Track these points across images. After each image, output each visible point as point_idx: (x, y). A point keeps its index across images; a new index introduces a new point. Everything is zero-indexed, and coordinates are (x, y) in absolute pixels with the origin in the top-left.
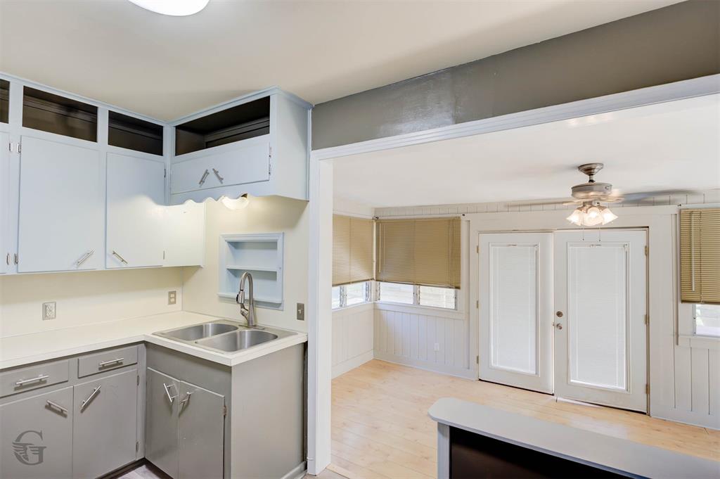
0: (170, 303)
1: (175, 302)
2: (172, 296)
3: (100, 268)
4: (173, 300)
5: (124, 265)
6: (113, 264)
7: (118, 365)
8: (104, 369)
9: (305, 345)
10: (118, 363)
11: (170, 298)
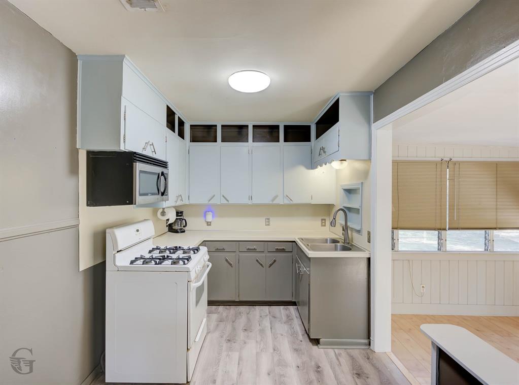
0: (322, 226)
1: (325, 226)
2: (323, 221)
3: (282, 203)
4: (324, 224)
5: (292, 202)
6: (287, 202)
7: (283, 250)
8: (278, 251)
9: (369, 259)
10: (283, 249)
11: (322, 223)
